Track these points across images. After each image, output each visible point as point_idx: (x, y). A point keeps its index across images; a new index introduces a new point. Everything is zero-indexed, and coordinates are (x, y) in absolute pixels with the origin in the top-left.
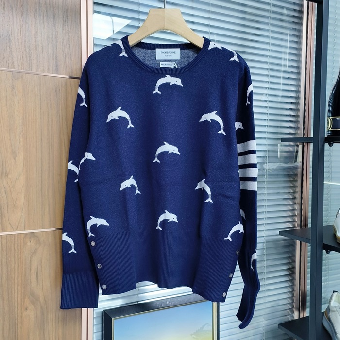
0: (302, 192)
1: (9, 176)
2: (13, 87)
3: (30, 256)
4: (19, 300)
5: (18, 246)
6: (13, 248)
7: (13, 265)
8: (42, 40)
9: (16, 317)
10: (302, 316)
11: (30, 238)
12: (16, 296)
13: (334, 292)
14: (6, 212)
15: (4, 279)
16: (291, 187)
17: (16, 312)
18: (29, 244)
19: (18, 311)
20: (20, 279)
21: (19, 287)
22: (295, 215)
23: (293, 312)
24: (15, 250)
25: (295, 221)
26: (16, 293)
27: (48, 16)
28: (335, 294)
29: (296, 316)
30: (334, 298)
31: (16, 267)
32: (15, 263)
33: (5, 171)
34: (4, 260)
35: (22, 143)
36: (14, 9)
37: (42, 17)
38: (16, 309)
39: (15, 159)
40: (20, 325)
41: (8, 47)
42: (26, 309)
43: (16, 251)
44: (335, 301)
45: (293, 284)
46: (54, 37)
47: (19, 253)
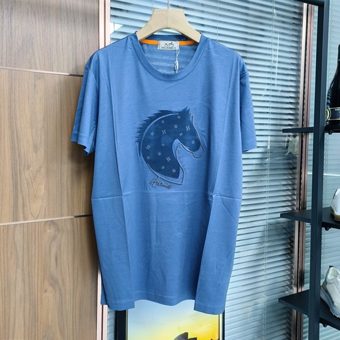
0: (301, 178)
1: (31, 168)
2: (35, 86)
3: (49, 242)
4: (39, 284)
5: (38, 233)
6: (33, 235)
7: (33, 251)
8: (62, 42)
9: (36, 299)
10: (300, 291)
11: (50, 226)
12: (36, 279)
13: (330, 267)
14: (28, 202)
15: (25, 263)
16: (290, 174)
17: (36, 295)
18: (48, 231)
19: (38, 293)
20: (40, 263)
21: (39, 271)
22: (294, 200)
23: (291, 288)
24: (35, 237)
25: (294, 205)
26: (36, 277)
27: (68, 21)
28: (332, 268)
29: (294, 291)
30: (330, 272)
31: (37, 252)
32: (35, 249)
33: (26, 164)
34: (25, 246)
35: (43, 138)
36: (37, 14)
37: (63, 22)
38: (36, 292)
39: (36, 152)
40: (39, 306)
41: (31, 50)
42: (46, 291)
43: (37, 238)
44: (331, 275)
45: (292, 263)
46: (74, 40)
47: (40, 239)
